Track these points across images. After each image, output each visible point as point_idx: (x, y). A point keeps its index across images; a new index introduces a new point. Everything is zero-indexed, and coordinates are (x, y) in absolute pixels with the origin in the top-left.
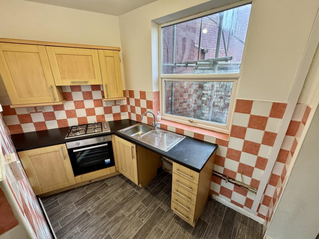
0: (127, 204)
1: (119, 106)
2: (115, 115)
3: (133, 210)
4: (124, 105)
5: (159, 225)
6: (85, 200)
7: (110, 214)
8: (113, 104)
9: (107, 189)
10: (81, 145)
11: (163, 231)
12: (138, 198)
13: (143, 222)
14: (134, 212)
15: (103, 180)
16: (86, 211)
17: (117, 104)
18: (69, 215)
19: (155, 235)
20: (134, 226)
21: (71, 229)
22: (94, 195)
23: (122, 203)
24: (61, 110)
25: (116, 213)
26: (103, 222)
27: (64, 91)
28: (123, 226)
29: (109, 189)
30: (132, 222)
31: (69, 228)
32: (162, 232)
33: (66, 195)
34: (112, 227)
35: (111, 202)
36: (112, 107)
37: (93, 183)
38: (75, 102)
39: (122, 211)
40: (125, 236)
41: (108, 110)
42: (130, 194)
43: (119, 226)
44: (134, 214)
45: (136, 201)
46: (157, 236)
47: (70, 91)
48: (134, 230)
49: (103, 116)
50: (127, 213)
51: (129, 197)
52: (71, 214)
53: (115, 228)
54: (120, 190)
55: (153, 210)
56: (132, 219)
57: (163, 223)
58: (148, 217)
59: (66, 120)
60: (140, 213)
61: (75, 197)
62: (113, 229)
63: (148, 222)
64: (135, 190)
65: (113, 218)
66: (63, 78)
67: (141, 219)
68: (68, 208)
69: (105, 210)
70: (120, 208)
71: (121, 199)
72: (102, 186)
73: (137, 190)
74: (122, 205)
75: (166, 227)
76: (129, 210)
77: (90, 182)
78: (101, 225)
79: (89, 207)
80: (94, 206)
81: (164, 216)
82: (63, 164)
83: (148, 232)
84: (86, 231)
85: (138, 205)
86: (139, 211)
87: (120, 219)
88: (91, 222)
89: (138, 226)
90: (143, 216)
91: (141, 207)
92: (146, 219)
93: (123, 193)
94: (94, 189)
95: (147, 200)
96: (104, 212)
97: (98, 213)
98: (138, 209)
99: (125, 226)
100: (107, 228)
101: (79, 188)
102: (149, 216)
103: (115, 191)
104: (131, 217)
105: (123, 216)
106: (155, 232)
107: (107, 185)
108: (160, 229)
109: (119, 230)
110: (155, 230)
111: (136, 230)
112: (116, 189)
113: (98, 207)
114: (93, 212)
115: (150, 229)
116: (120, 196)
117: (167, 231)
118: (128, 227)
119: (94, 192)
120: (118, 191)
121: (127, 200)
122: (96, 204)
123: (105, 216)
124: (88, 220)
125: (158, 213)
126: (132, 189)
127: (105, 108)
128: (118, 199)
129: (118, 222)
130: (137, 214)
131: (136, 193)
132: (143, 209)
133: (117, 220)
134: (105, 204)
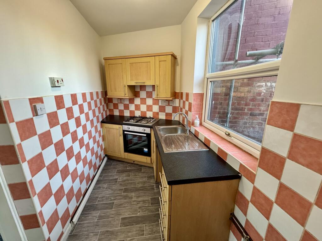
0: (141, 191)
1: (172, 107)
2: (167, 115)
3: (140, 199)
4: (176, 107)
5: (146, 227)
6: (123, 171)
7: (126, 190)
8: (167, 104)
9: (139, 173)
10: (130, 130)
11: (145, 235)
12: (151, 193)
13: (138, 213)
14: (139, 201)
15: (141, 166)
16: (117, 179)
17: (170, 104)
18: (109, 175)
19: (137, 231)
20: (131, 210)
21: (104, 183)
22: (129, 172)
23: (138, 189)
24: (133, 104)
25: (129, 192)
26: (119, 192)
27: (136, 90)
28: (125, 204)
29: (140, 174)
30: (132, 206)
31: (104, 182)
32: (143, 235)
33: (118, 163)
34: (119, 199)
35: (134, 183)
36: (166, 106)
37: (135, 164)
38: (141, 99)
39: (133, 194)
40: (119, 212)
41: (162, 109)
42: (148, 186)
43: (123, 202)
44: (138, 202)
45: (148, 194)
46: (136, 233)
47: (139, 90)
48: (128, 213)
49: (158, 114)
50: (135, 198)
51: (146, 188)
52: (111, 175)
53: (121, 202)
54: (145, 179)
55: (152, 212)
56: (134, 204)
57: (150, 228)
58: (144, 212)
59: (134, 111)
60: (142, 205)
61: (120, 167)
62: (119, 201)
63: (141, 217)
64: (155, 186)
65: (125, 194)
66: (132, 80)
67: (140, 210)
68: (112, 171)
69: (126, 186)
70: (134, 191)
71: (140, 185)
72: (138, 169)
73: (156, 187)
74: (137, 190)
75: (150, 234)
76: (138, 197)
77: (134, 162)
78: (116, 193)
79: (121, 177)
80: (123, 179)
81: (156, 224)
82: (119, 140)
83: (134, 223)
84: (107, 190)
85: (146, 198)
86: (143, 203)
87: (128, 198)
88: (114, 187)
89: (133, 213)
90: (142, 209)
91: (147, 202)
92: (142, 213)
93: (144, 182)
94: (133, 168)
95: (156, 200)
96: (124, 186)
97: (121, 184)
98: (144, 201)
99: (126, 205)
100: (117, 197)
101: (126, 162)
102: (146, 213)
103: (142, 177)
104: (135, 203)
105: (132, 198)
106: (138, 229)
107: (141, 171)
108: (144, 231)
109: (121, 204)
110: (140, 227)
111: (129, 214)
112: (144, 177)
113: (124, 181)
114: (119, 182)
115: (137, 223)
116: (141, 183)
117: (147, 238)
118: (127, 208)
119: (131, 170)
120: (143, 178)
121: (143, 189)
122: (125, 178)
123: (122, 189)
124: (114, 184)
125: (154, 217)
126: (153, 183)
127: (160, 107)
128: (138, 184)
129: (126, 199)
130: (139, 204)
131: (153, 189)
132: (147, 204)
133: (125, 197)
134: (130, 182)
